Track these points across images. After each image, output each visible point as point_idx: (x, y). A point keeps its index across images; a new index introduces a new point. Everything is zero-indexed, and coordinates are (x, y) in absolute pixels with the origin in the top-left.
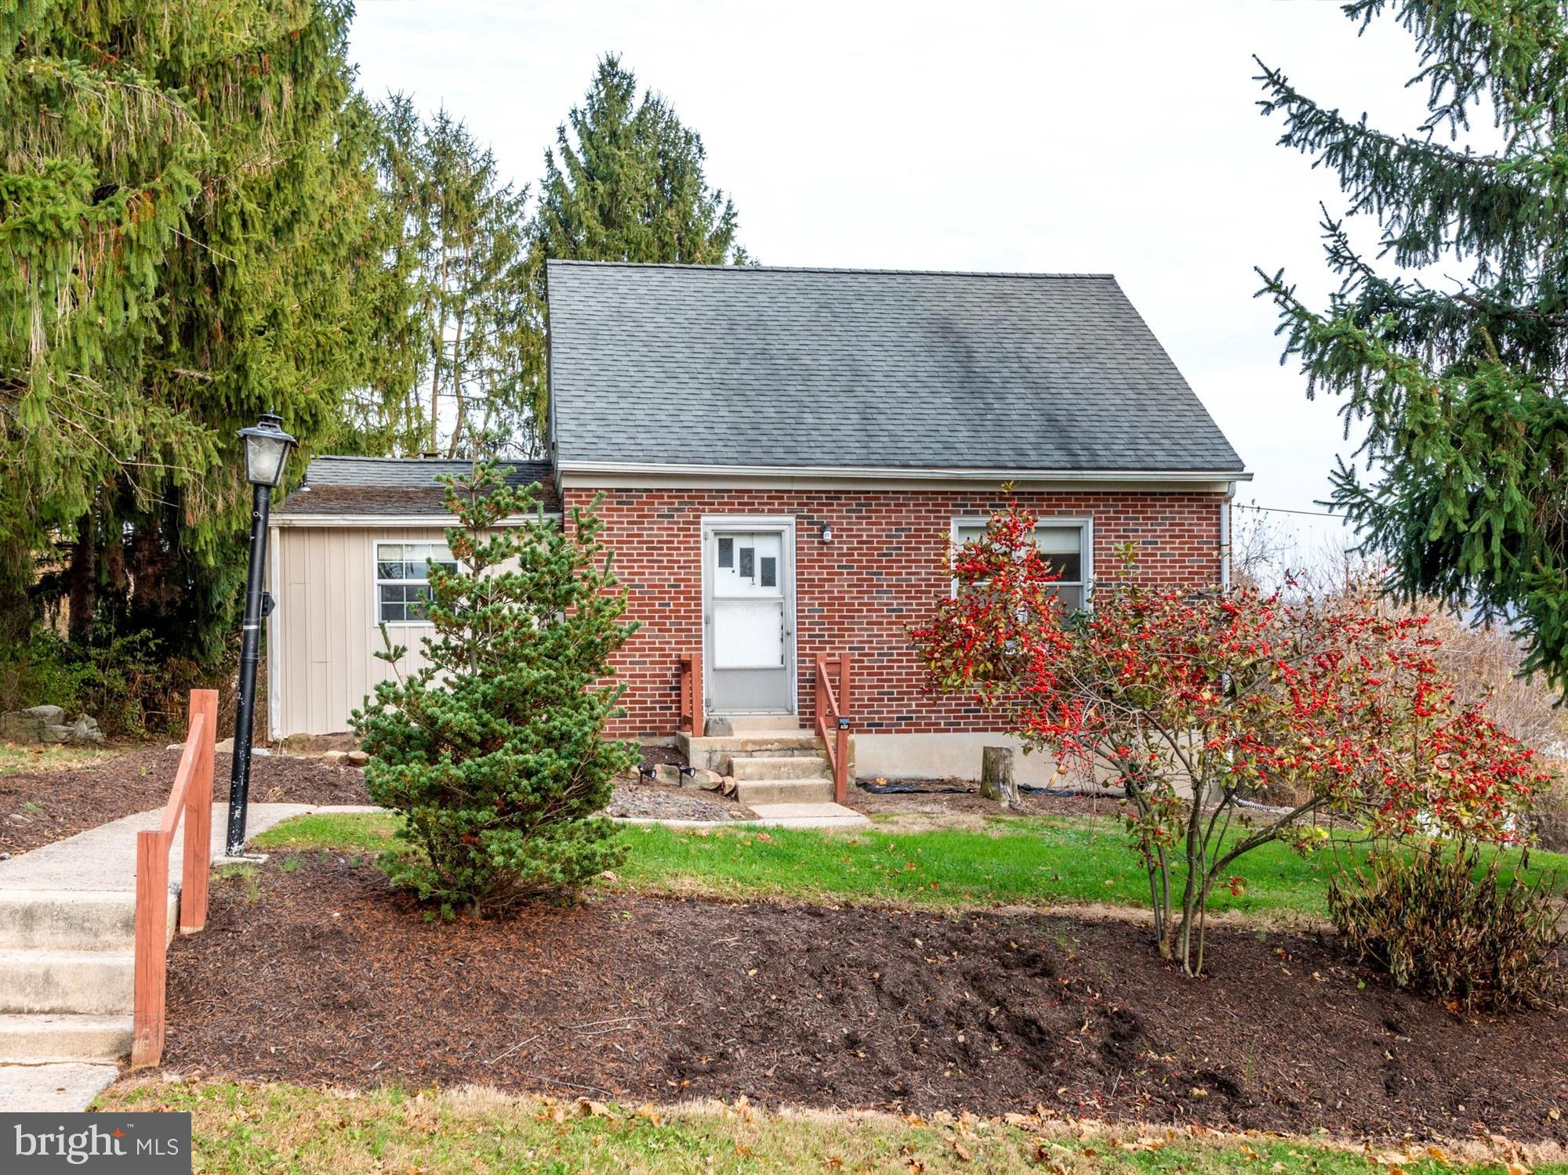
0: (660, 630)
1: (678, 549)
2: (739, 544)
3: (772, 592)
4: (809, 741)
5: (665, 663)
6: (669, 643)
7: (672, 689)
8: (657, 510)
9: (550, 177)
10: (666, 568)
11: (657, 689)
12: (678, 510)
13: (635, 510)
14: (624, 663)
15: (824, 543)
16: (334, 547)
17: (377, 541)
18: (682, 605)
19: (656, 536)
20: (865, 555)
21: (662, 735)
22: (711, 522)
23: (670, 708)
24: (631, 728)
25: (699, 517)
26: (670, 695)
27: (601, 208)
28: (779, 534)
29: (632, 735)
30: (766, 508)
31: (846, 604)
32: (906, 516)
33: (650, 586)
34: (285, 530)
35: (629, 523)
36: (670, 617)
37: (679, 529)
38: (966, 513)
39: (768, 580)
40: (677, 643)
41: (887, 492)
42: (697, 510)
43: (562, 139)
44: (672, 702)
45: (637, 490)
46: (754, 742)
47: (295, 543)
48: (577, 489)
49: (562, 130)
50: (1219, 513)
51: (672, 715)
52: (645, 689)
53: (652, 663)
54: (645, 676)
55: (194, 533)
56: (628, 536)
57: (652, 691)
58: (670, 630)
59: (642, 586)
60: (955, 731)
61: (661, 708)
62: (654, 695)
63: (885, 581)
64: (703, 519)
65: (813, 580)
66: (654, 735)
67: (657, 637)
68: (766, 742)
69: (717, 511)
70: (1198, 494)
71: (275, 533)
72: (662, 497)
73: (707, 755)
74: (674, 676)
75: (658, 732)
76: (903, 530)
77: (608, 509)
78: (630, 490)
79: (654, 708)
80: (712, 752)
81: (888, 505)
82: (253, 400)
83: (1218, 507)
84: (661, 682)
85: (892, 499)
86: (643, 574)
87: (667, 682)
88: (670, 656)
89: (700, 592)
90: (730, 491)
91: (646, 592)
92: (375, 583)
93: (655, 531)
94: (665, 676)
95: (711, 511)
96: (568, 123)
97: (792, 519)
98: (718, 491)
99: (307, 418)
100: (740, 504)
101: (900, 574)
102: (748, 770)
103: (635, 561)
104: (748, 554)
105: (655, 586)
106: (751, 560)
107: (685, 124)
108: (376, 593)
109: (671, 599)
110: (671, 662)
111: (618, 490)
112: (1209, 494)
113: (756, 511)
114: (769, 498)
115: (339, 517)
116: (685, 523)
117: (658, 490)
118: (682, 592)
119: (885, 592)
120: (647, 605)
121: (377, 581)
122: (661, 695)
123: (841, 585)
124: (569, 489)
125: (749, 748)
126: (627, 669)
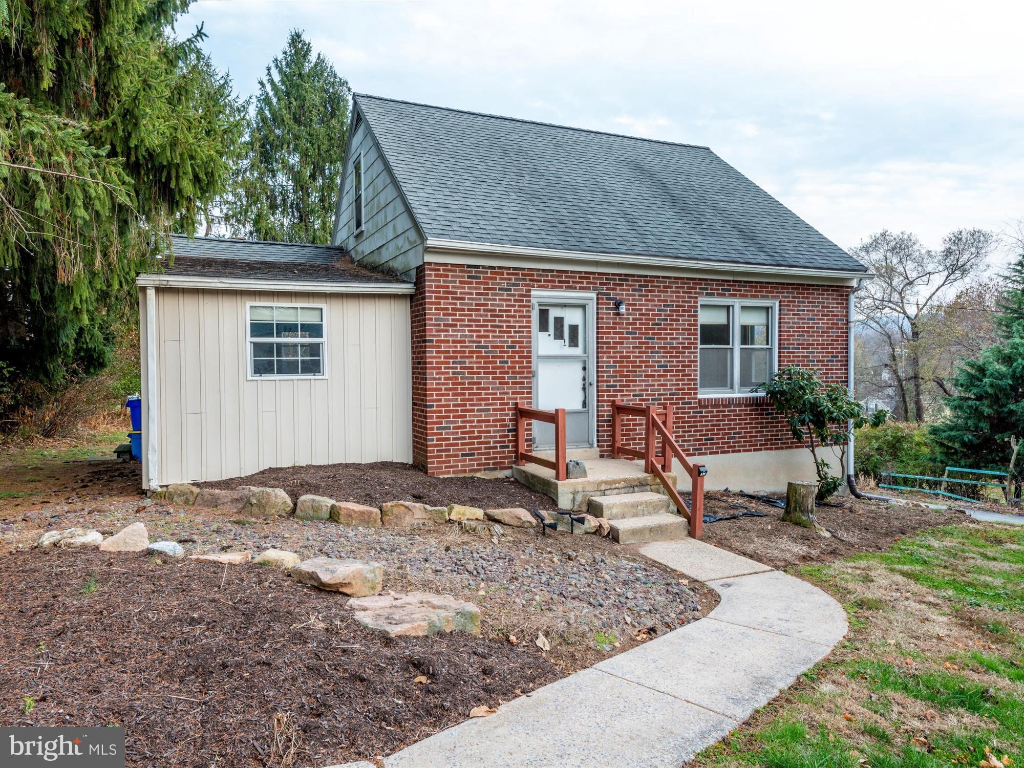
0: (500, 383)
1: (514, 316)
2: (554, 313)
3: (578, 351)
4: (645, 479)
5: (504, 410)
6: (508, 393)
7: (509, 431)
8: (499, 284)
9: (262, 95)
10: (505, 332)
11: (498, 431)
12: (514, 285)
13: (481, 283)
14: (473, 410)
15: (618, 314)
16: (208, 306)
17: (249, 303)
18: (517, 362)
19: (498, 305)
20: (644, 324)
21: (502, 469)
22: (539, 295)
23: (508, 447)
24: (478, 465)
25: (529, 291)
26: (508, 436)
27: (294, 114)
28: (584, 307)
29: (479, 470)
30: (578, 286)
31: (632, 362)
32: (670, 296)
33: (493, 347)
34: (160, 290)
35: (478, 294)
36: (508, 373)
37: (515, 301)
38: (707, 294)
39: (574, 342)
40: (513, 393)
41: (659, 277)
42: (528, 285)
43: (269, 74)
44: (509, 441)
45: (484, 267)
46: (606, 483)
47: (170, 302)
48: (436, 264)
49: (269, 69)
50: (847, 300)
51: (509, 452)
52: (489, 432)
53: (494, 410)
54: (488, 421)
55: (68, 290)
56: (477, 305)
57: (495, 433)
58: (508, 383)
59: (487, 347)
60: (699, 454)
61: (501, 447)
62: (495, 437)
63: (657, 344)
64: (533, 293)
65: (609, 343)
66: (495, 469)
67: (498, 389)
68: (614, 482)
69: (543, 286)
70: (837, 287)
71: (151, 293)
72: (503, 274)
73: (571, 496)
74: (511, 420)
75: (499, 466)
76: (668, 306)
77: (461, 282)
78: (478, 267)
79: (496, 448)
80: (575, 493)
81: (659, 287)
82: (142, 151)
83: (847, 296)
84: (501, 426)
85: (662, 282)
86: (488, 337)
87: (506, 426)
88: (508, 404)
89: (530, 352)
90: (552, 271)
91: (490, 352)
92: (248, 341)
93: (497, 301)
94: (504, 420)
95: (539, 286)
96: (272, 65)
97: (593, 295)
98: (544, 270)
99: (202, 176)
100: (560, 282)
101: (666, 339)
102: (614, 511)
103: (482, 326)
104: (559, 321)
105: (497, 347)
106: (562, 326)
107: (339, 75)
108: (249, 350)
109: (508, 357)
110: (509, 409)
111: (469, 266)
112: (843, 287)
113: (571, 288)
114: (580, 277)
115: (216, 280)
116: (520, 295)
117: (500, 268)
118: (517, 352)
119: (657, 352)
120: (490, 362)
121: (250, 339)
122: (501, 437)
123: (627, 348)
124: (430, 264)
125: (603, 487)
126: (475, 416)
